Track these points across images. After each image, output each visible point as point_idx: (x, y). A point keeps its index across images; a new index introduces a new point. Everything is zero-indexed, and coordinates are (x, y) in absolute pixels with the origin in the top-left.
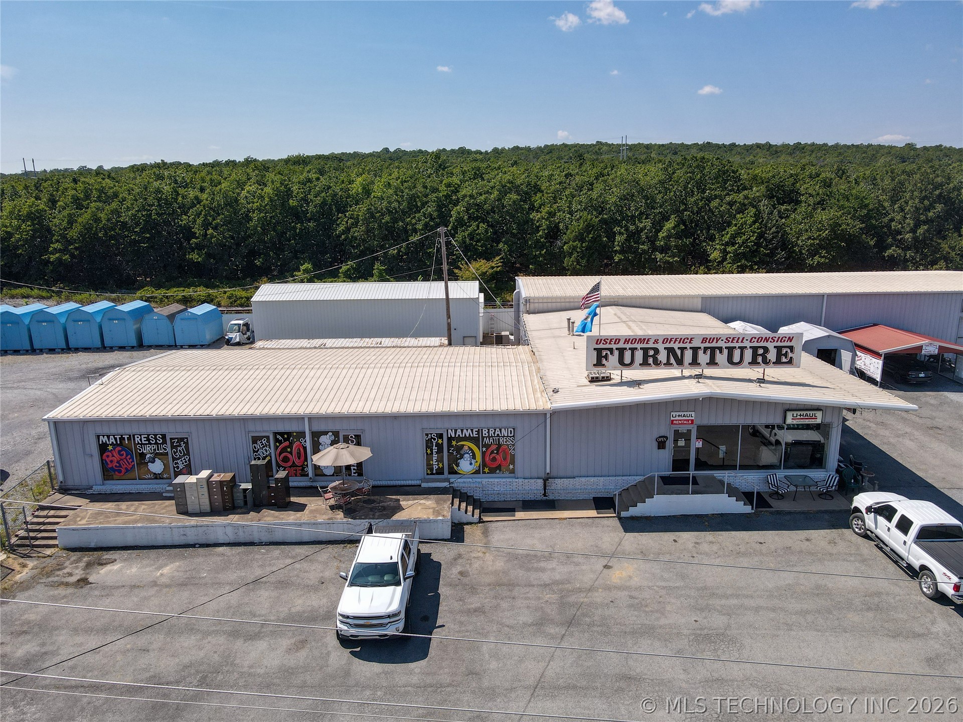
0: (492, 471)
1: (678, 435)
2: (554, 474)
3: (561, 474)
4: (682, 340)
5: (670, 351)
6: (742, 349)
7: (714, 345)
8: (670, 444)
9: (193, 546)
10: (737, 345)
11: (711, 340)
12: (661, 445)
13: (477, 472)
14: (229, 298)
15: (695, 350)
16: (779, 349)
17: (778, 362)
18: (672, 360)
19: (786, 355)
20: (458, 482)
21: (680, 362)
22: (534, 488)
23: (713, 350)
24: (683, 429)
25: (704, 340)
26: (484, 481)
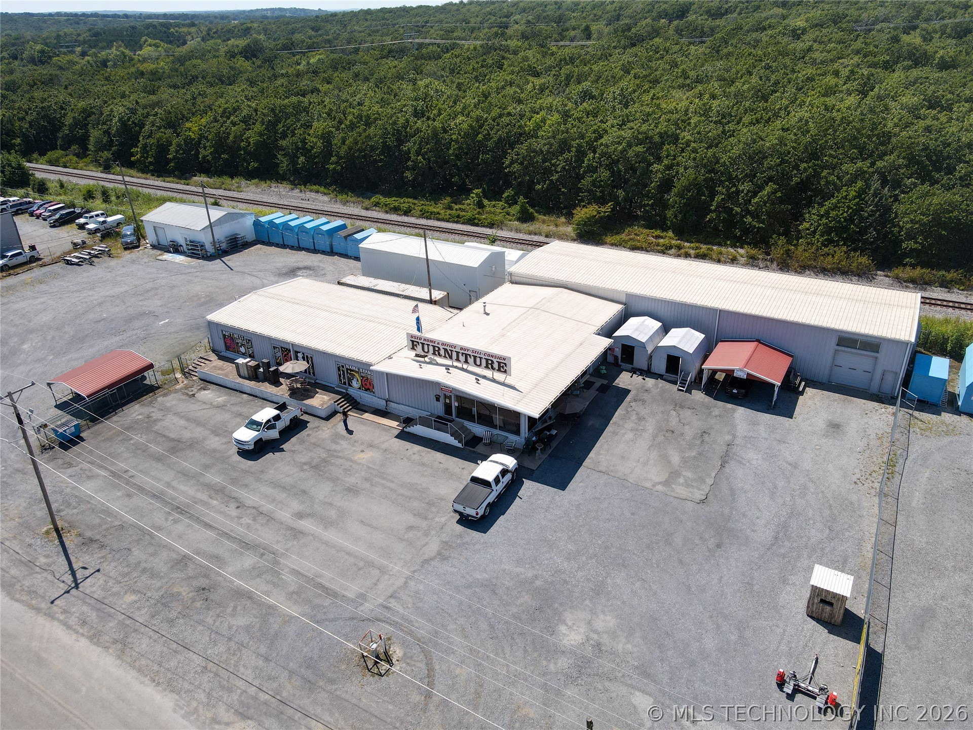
0: (366, 390)
1: (446, 397)
2: (391, 399)
3: (395, 400)
4: (451, 346)
5: (446, 350)
6: (481, 358)
7: (466, 352)
8: (442, 399)
9: (237, 391)
10: (478, 355)
11: (465, 350)
12: (438, 400)
13: (360, 388)
14: (421, 211)
15: (458, 353)
16: (499, 363)
17: (499, 370)
18: (447, 356)
19: (503, 367)
20: (351, 391)
21: (451, 357)
22: (381, 404)
23: (466, 355)
24: (448, 394)
25: (461, 349)
26: (361, 394)
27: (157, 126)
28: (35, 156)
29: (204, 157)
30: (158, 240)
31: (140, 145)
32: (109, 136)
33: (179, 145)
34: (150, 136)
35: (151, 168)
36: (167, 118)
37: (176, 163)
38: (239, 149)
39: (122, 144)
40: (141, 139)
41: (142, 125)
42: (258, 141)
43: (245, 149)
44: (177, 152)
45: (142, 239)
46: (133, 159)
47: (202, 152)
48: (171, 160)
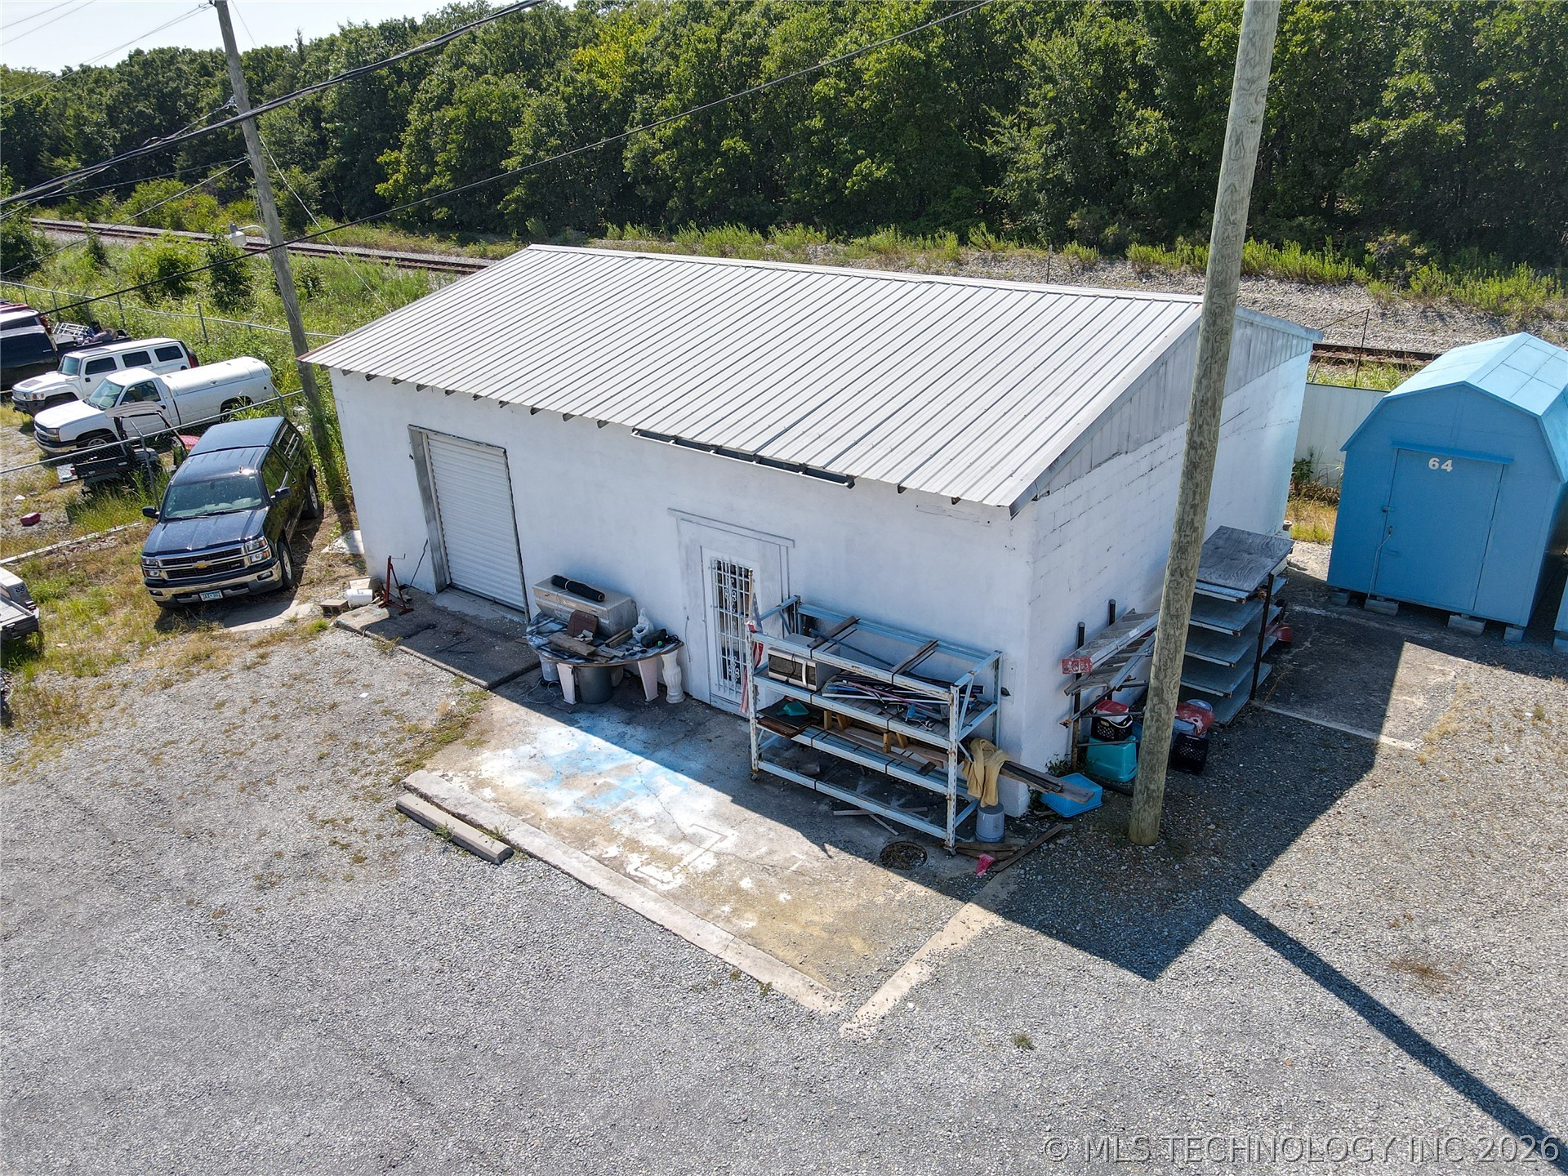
27: (471, 67)
28: (106, 200)
29: (645, 158)
30: (439, 550)
31: (408, 138)
32: (316, 126)
33: (548, 118)
34: (444, 100)
35: (441, 213)
36: (507, 35)
37: (532, 187)
38: (801, 107)
39: (352, 145)
40: (412, 115)
41: (419, 72)
42: (904, 62)
43: (828, 106)
44: (538, 143)
45: (331, 519)
46: (380, 188)
47: (639, 139)
48: (515, 179)
